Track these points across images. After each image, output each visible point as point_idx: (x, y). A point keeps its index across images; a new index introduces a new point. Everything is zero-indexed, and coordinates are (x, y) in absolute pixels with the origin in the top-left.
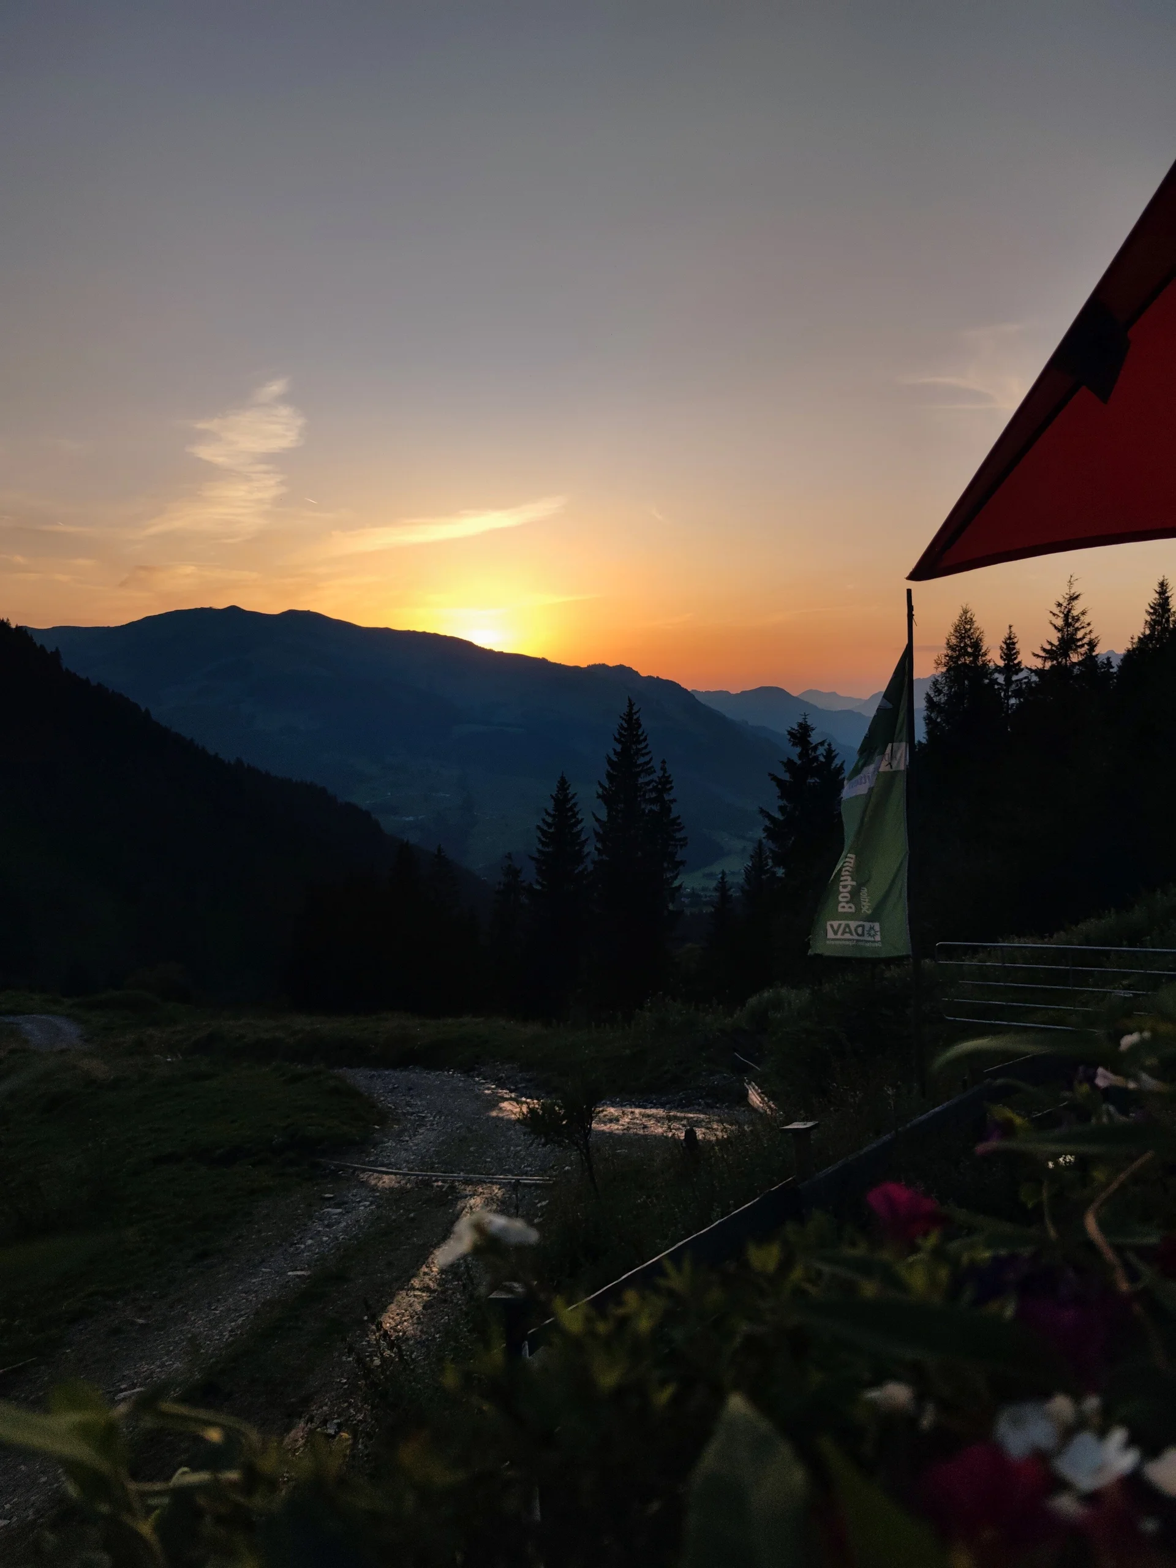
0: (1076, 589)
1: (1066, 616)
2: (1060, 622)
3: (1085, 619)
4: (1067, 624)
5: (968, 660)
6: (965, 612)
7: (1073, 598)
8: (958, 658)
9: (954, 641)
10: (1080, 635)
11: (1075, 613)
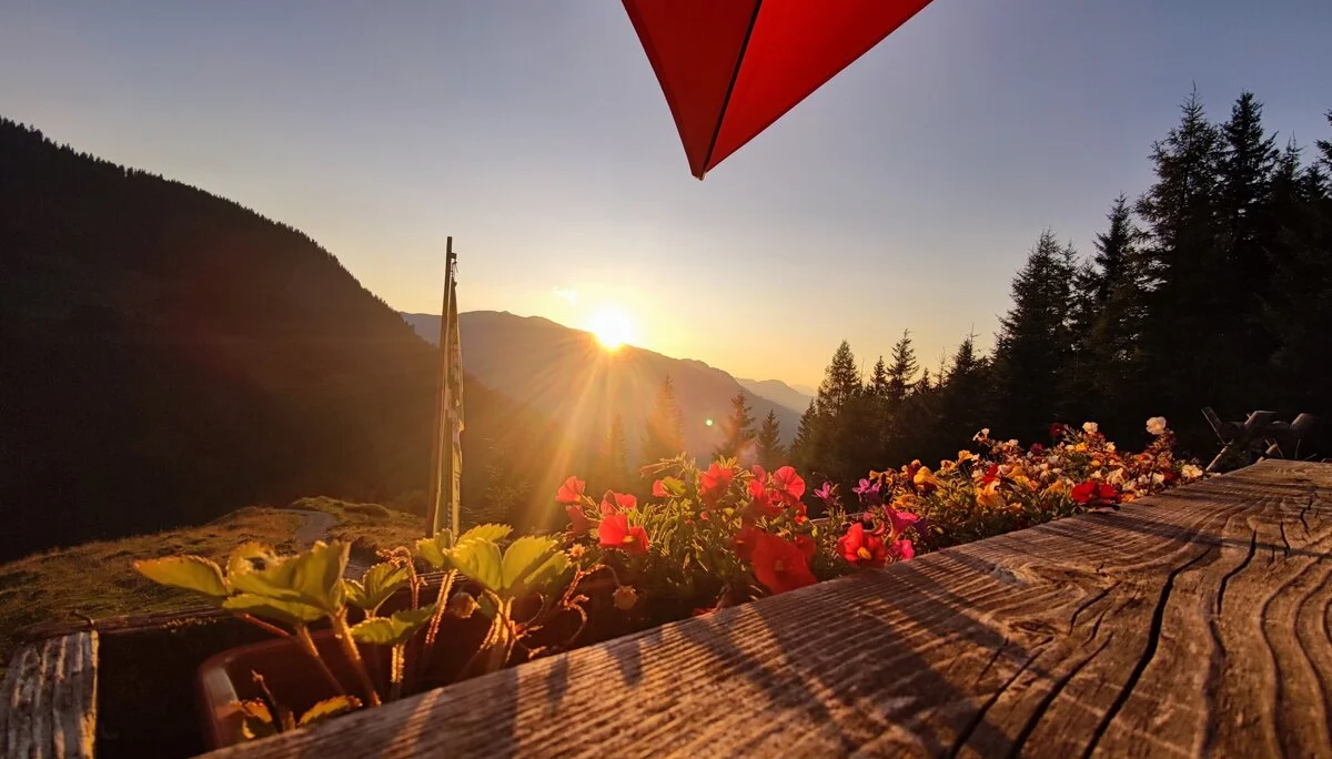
0: (909, 337)
1: (902, 352)
2: (898, 355)
3: (912, 355)
4: (903, 357)
5: (844, 370)
6: (845, 343)
7: (906, 342)
8: (838, 368)
9: (837, 359)
10: (908, 363)
11: (907, 351)
